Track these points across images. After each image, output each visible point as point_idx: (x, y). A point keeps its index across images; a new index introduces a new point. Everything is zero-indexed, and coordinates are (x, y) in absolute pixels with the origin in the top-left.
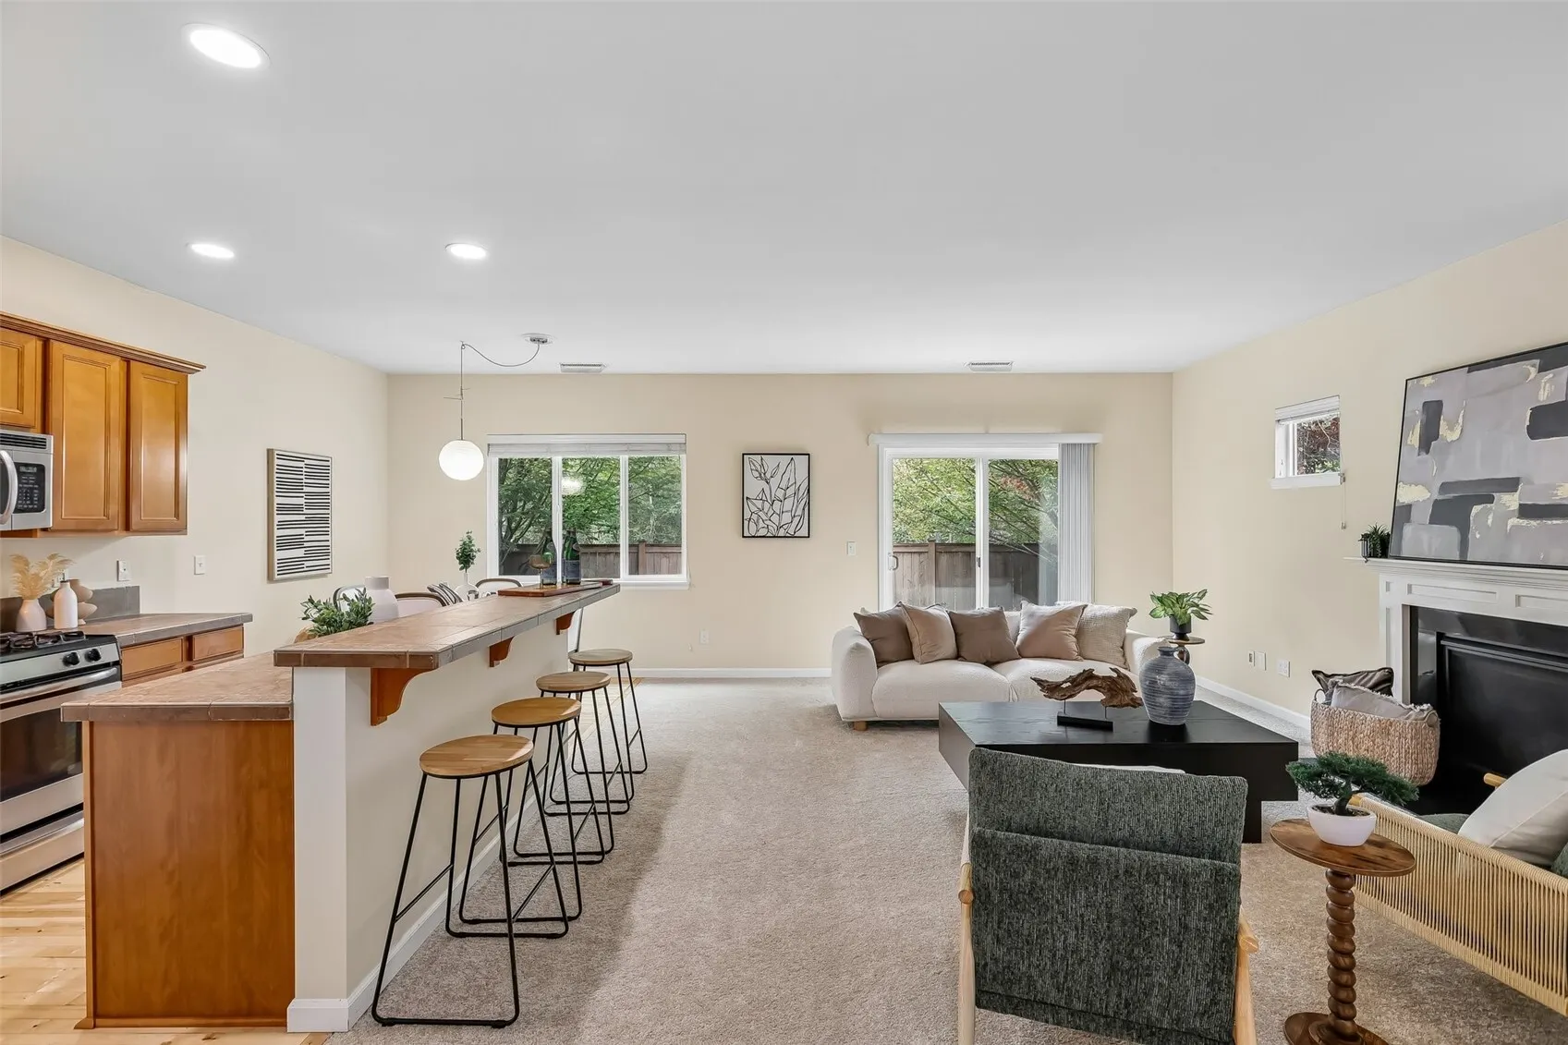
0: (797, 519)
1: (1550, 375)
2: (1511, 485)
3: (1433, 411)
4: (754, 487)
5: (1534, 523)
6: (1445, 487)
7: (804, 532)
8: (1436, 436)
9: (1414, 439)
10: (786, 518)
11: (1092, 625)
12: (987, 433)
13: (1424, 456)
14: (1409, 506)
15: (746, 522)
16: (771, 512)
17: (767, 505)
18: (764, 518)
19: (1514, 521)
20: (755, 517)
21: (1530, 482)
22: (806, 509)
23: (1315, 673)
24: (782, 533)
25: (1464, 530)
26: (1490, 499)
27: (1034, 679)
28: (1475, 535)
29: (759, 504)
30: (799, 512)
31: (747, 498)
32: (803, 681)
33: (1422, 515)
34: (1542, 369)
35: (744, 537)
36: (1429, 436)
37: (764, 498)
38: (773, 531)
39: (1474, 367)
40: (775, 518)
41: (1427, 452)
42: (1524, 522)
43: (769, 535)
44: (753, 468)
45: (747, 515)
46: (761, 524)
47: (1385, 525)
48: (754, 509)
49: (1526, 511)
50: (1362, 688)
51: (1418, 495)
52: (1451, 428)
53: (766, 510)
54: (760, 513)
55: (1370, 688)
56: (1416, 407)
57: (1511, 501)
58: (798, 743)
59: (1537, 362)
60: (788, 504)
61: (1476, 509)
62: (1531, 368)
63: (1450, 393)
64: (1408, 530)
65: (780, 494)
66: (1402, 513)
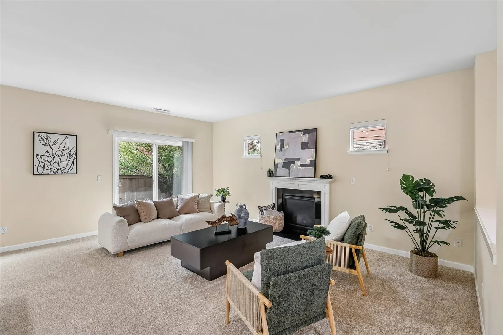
0: (69, 166)
1: (304, 136)
2: (298, 159)
3: (282, 141)
4: (41, 149)
5: (303, 168)
6: (285, 159)
7: (74, 171)
8: (283, 148)
9: (278, 148)
10: (63, 165)
11: (201, 201)
12: (158, 135)
13: (281, 152)
14: (278, 164)
15: (36, 168)
16: (53, 162)
17: (50, 159)
18: (48, 164)
19: (299, 167)
20: (42, 164)
21: (302, 159)
22: (75, 161)
23: (259, 207)
24: (60, 172)
25: (289, 170)
26: (294, 163)
27: (207, 221)
28: (292, 170)
29: (45, 158)
30: (71, 162)
31: (37, 155)
32: (75, 241)
33: (280, 166)
34: (303, 134)
35: (34, 174)
36: (282, 148)
37: (48, 155)
38: (54, 171)
39: (290, 132)
40: (56, 165)
41: (281, 151)
42: (301, 168)
43: (51, 173)
44: (41, 139)
45: (37, 163)
46: (46, 168)
47: (272, 169)
48: (41, 160)
49: (302, 165)
50: (270, 209)
51: (280, 161)
52: (286, 146)
53: (49, 161)
54: (46, 163)
55: (271, 209)
56: (279, 140)
57: (298, 163)
58: (93, 270)
59: (302, 132)
60: (64, 158)
61: (292, 165)
62: (301, 133)
63: (286, 137)
64: (278, 169)
65: (59, 153)
66: (276, 166)
